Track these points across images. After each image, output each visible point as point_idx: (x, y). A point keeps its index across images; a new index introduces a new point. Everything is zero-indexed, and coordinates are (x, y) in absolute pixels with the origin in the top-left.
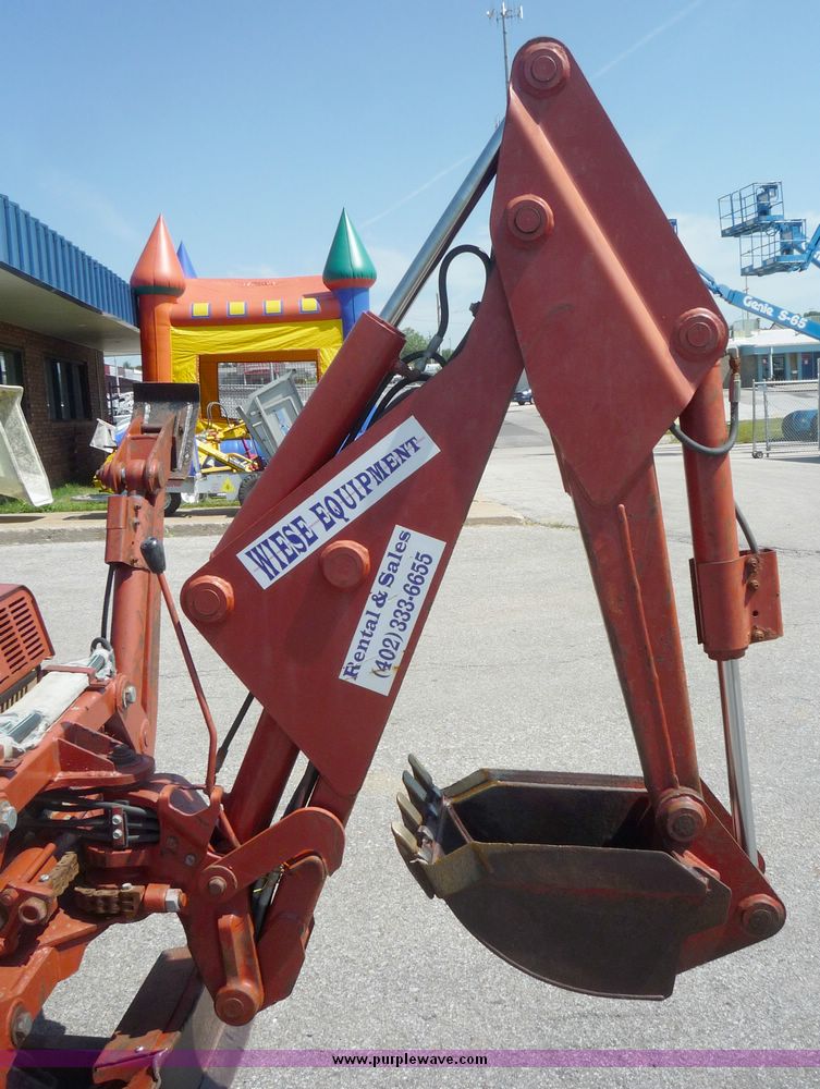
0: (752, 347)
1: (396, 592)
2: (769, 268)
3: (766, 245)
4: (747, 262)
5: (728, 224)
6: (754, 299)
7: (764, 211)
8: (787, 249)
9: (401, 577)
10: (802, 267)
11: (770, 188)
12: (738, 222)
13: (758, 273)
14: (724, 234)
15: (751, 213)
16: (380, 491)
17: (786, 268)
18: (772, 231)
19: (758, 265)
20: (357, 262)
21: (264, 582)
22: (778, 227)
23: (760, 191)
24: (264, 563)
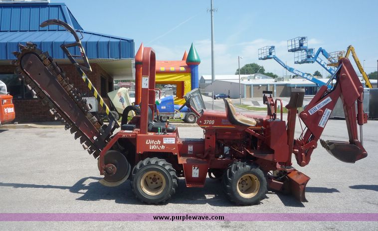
0: (290, 84)
1: (326, 116)
2: (303, 62)
3: (302, 55)
4: (296, 60)
5: (290, 48)
6: (297, 71)
7: (301, 45)
8: (309, 57)
9: (326, 114)
10: (313, 62)
11: (303, 38)
12: (293, 48)
13: (300, 63)
14: (289, 51)
15: (298, 46)
16: (325, 105)
17: (308, 62)
18: (304, 51)
19: (300, 61)
20: (196, 58)
21: (311, 114)
22: (306, 50)
23: (300, 39)
24: (311, 112)
